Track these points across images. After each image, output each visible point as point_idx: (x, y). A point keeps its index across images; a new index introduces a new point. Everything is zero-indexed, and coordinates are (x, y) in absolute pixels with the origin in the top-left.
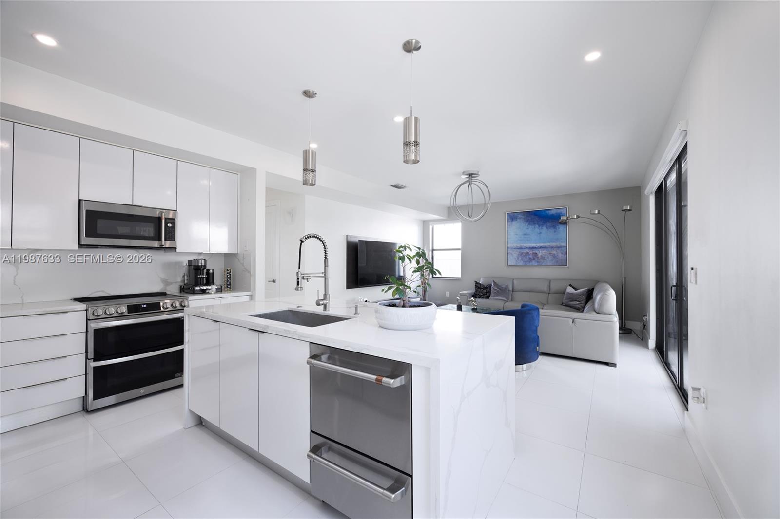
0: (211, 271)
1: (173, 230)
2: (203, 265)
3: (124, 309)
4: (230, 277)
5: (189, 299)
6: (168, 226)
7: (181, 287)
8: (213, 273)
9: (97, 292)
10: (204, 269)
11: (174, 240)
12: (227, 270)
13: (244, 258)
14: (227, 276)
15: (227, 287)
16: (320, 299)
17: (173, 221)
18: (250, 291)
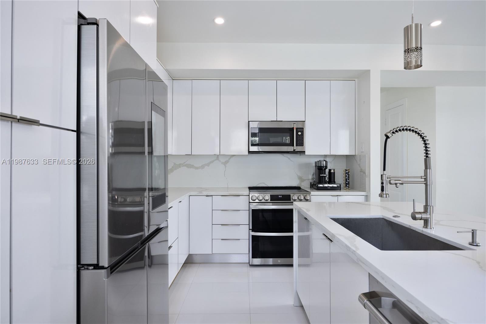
0: (332, 171)
1: (302, 137)
2: (325, 165)
3: (268, 197)
4: (349, 177)
5: (311, 194)
6: (298, 134)
7: (311, 183)
8: (334, 173)
9: (261, 183)
10: (325, 169)
11: (303, 146)
12: (346, 171)
13: (360, 160)
14: (346, 176)
15: (346, 186)
16: (416, 211)
17: (301, 130)
18: (366, 192)
